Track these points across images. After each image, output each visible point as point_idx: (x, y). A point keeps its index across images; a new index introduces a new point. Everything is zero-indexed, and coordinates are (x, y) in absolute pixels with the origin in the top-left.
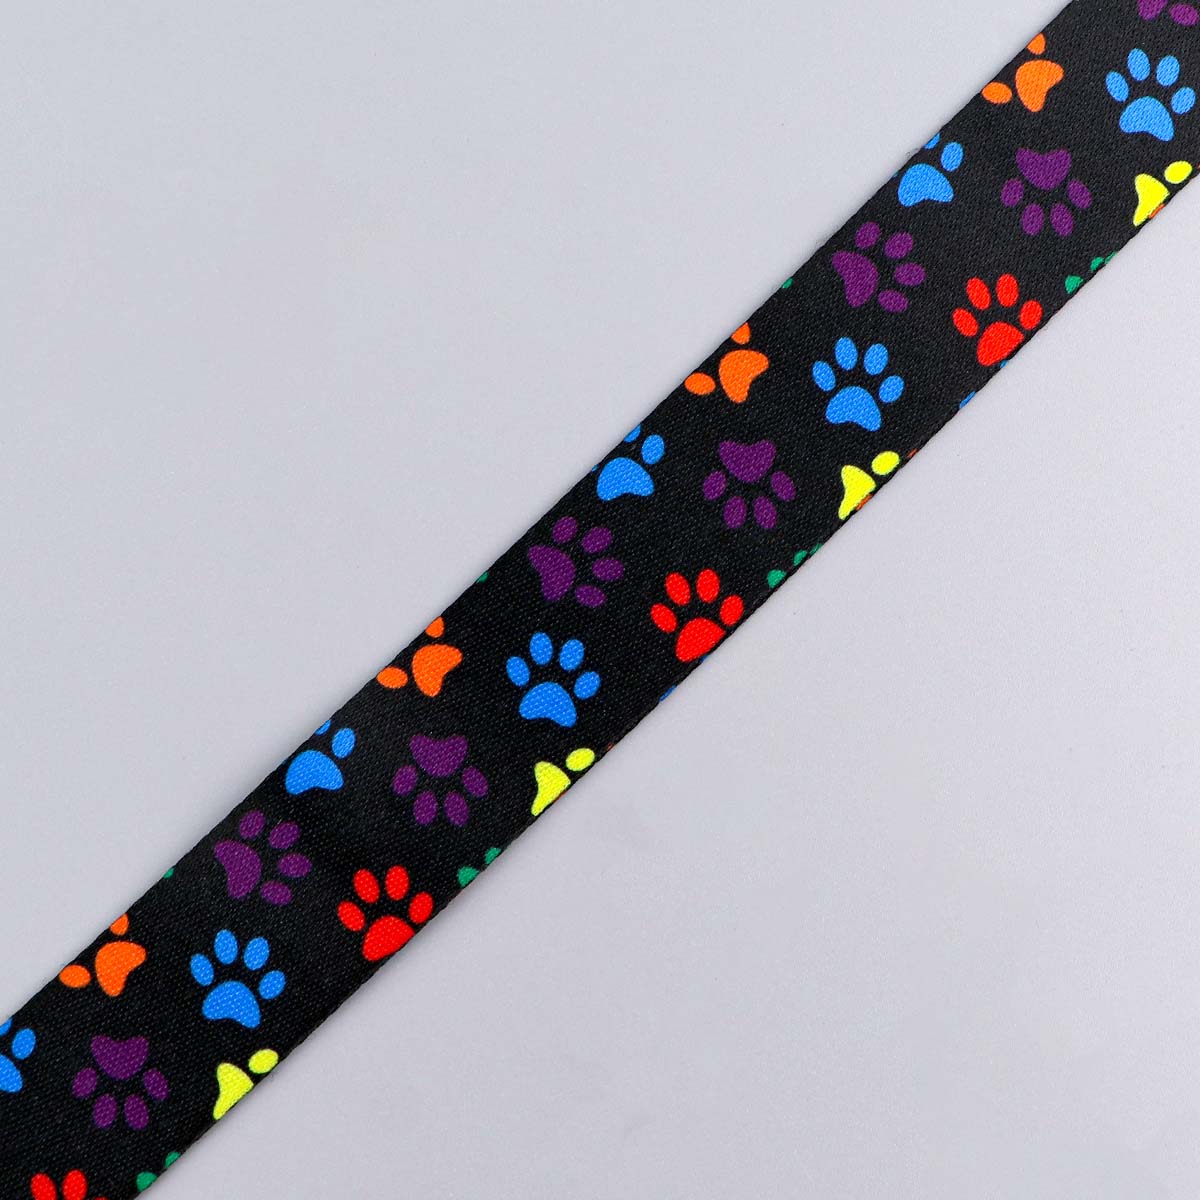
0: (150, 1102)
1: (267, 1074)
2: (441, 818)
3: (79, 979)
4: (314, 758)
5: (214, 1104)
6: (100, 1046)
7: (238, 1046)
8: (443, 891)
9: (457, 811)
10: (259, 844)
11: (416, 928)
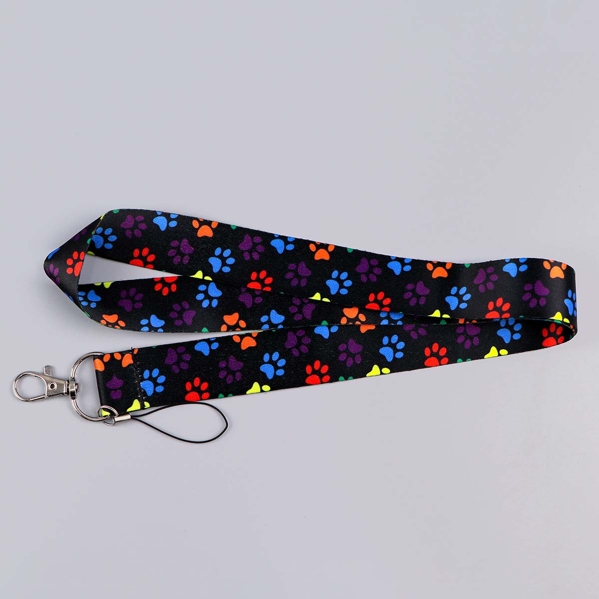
2: (345, 362)
9: (350, 363)
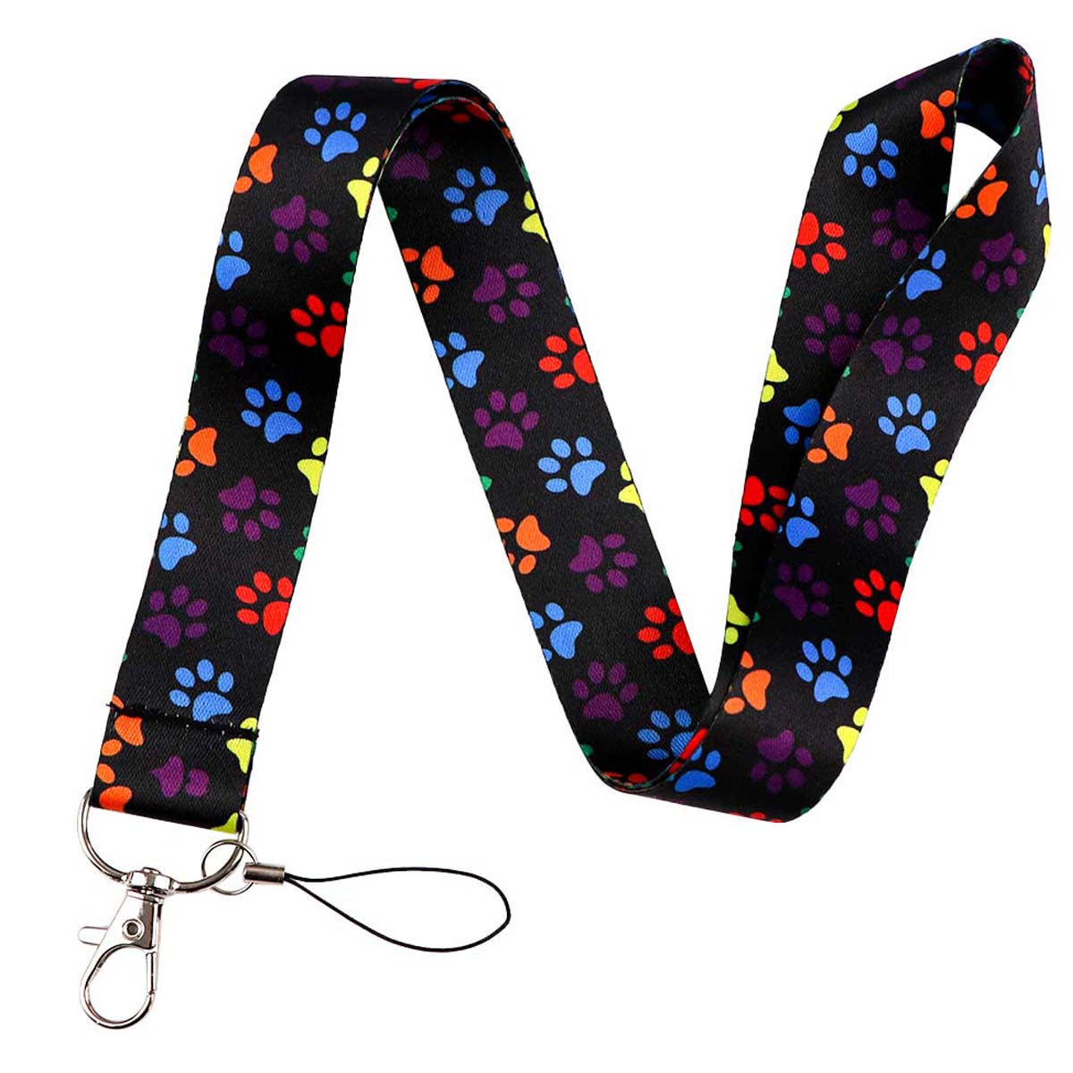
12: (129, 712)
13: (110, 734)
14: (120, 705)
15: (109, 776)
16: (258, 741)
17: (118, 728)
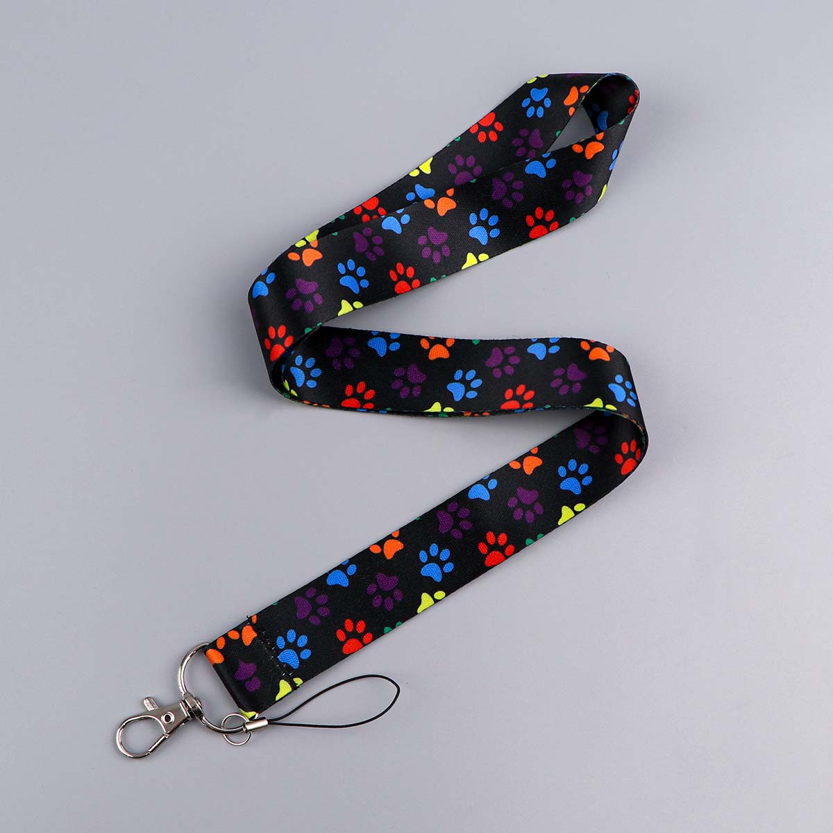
0: (395, 601)
1: (440, 600)
3: (377, 550)
4: (480, 487)
5: (418, 607)
6: (380, 576)
7: (432, 588)
8: (519, 546)
10: (454, 515)
11: (507, 557)
12: (256, 628)
13: (239, 629)
14: (254, 621)
15: (221, 645)
16: (295, 691)
17: (245, 629)
